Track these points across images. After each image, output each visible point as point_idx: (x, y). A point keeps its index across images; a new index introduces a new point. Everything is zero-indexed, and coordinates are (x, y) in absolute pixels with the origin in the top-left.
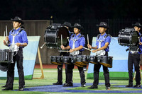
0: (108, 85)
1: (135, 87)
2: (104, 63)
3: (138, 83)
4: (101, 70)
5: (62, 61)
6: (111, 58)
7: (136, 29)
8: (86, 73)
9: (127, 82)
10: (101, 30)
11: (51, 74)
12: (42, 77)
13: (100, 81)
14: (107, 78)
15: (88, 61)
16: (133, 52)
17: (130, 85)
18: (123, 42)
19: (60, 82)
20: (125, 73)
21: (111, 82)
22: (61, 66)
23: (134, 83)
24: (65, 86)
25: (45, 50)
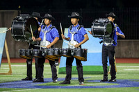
0: (81, 79)
1: (111, 81)
2: (78, 56)
3: (113, 77)
4: (74, 64)
5: (32, 54)
6: (86, 51)
7: (110, 19)
8: (58, 68)
9: (102, 77)
10: (74, 21)
11: (20, 69)
12: (10, 72)
13: (73, 76)
14: (80, 72)
15: (60, 54)
16: (107, 44)
17: (105, 80)
18: (97, 33)
19: (29, 77)
20: (99, 67)
21: (84, 76)
22: (31, 60)
23: (109, 77)
24: (35, 81)
25: (12, 43)
